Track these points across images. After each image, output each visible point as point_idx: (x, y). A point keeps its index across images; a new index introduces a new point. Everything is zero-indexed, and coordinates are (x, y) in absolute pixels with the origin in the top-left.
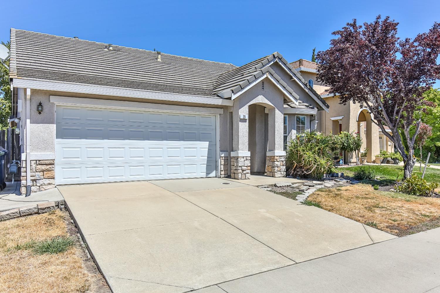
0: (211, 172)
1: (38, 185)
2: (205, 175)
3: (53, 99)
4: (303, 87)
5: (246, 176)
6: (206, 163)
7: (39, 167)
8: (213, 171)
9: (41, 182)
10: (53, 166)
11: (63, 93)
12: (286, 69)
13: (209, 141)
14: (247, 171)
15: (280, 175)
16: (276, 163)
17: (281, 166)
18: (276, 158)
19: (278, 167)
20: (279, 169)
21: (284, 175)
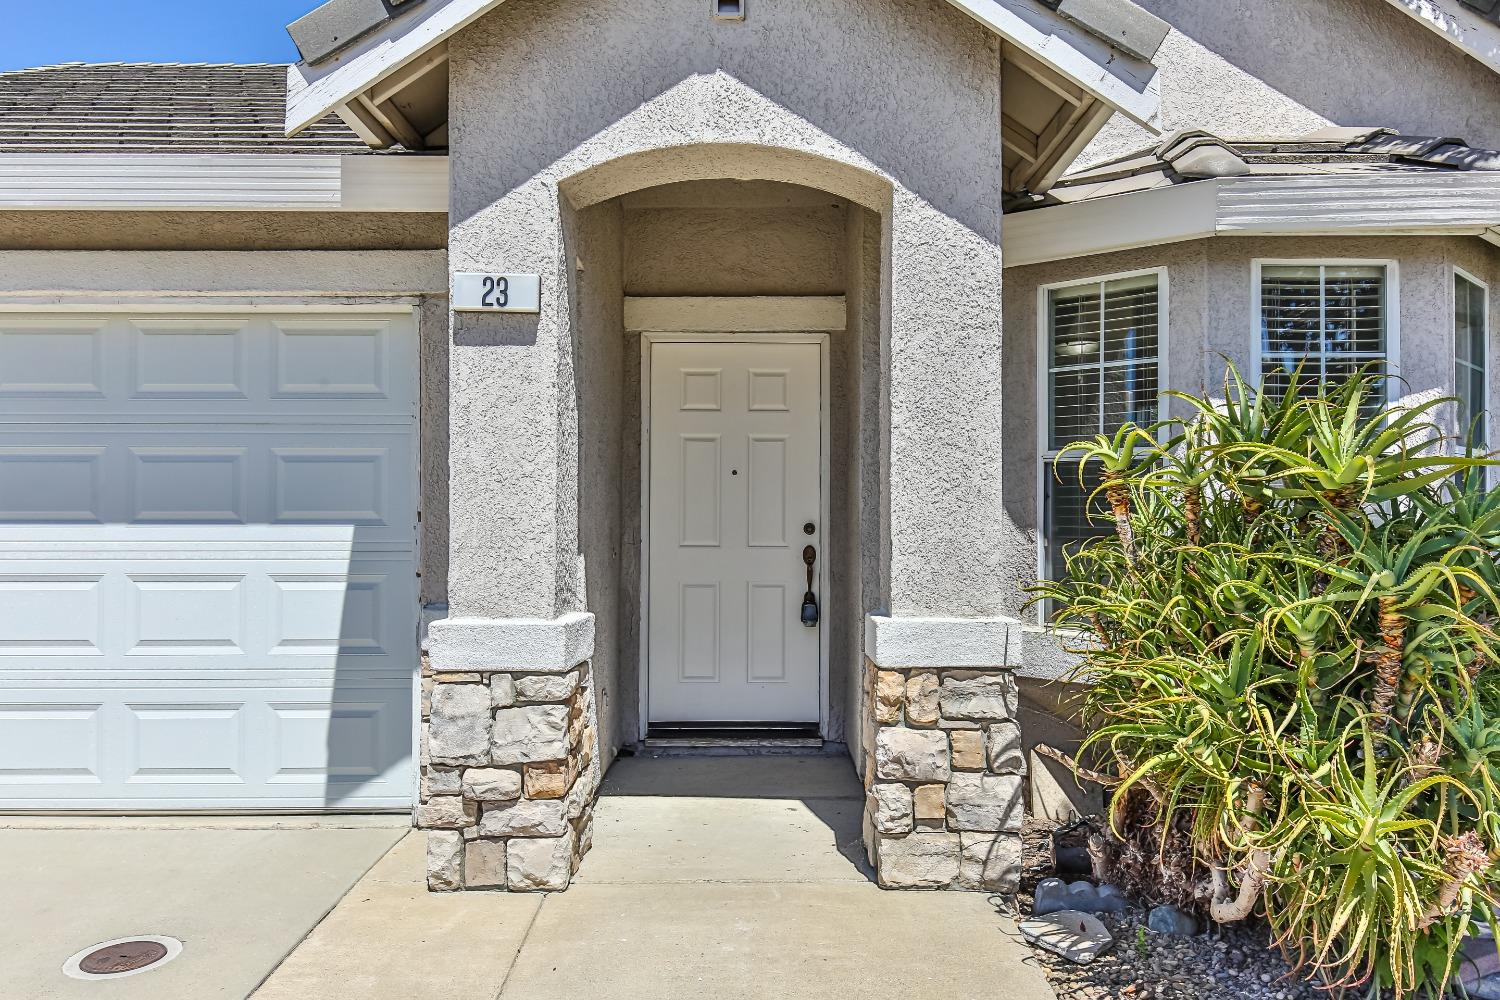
0: (367, 770)
2: (321, 791)
5: (512, 862)
13: (358, 523)
14: (527, 813)
15: (946, 871)
16: (896, 740)
17: (954, 768)
18: (897, 691)
19: (912, 784)
20: (931, 802)
21: (992, 873)
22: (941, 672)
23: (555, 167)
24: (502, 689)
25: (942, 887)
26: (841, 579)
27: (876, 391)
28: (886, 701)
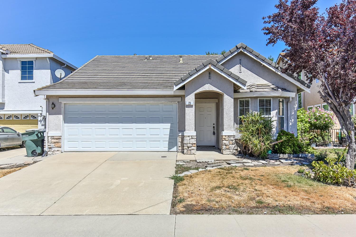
0: (172, 147)
1: (52, 151)
2: (168, 149)
3: (60, 100)
4: (274, 70)
5: (192, 152)
6: (168, 140)
7: (53, 140)
8: (175, 146)
9: (53, 149)
10: (60, 140)
11: (66, 96)
12: (252, 57)
13: (171, 123)
14: (192, 148)
15: (229, 153)
16: (224, 142)
17: (230, 144)
18: (225, 138)
19: (226, 146)
20: (227, 147)
21: (233, 153)
22: (228, 136)
23: (194, 92)
24: (190, 137)
25: (229, 154)
26: (218, 130)
27: (222, 110)
28: (223, 138)
